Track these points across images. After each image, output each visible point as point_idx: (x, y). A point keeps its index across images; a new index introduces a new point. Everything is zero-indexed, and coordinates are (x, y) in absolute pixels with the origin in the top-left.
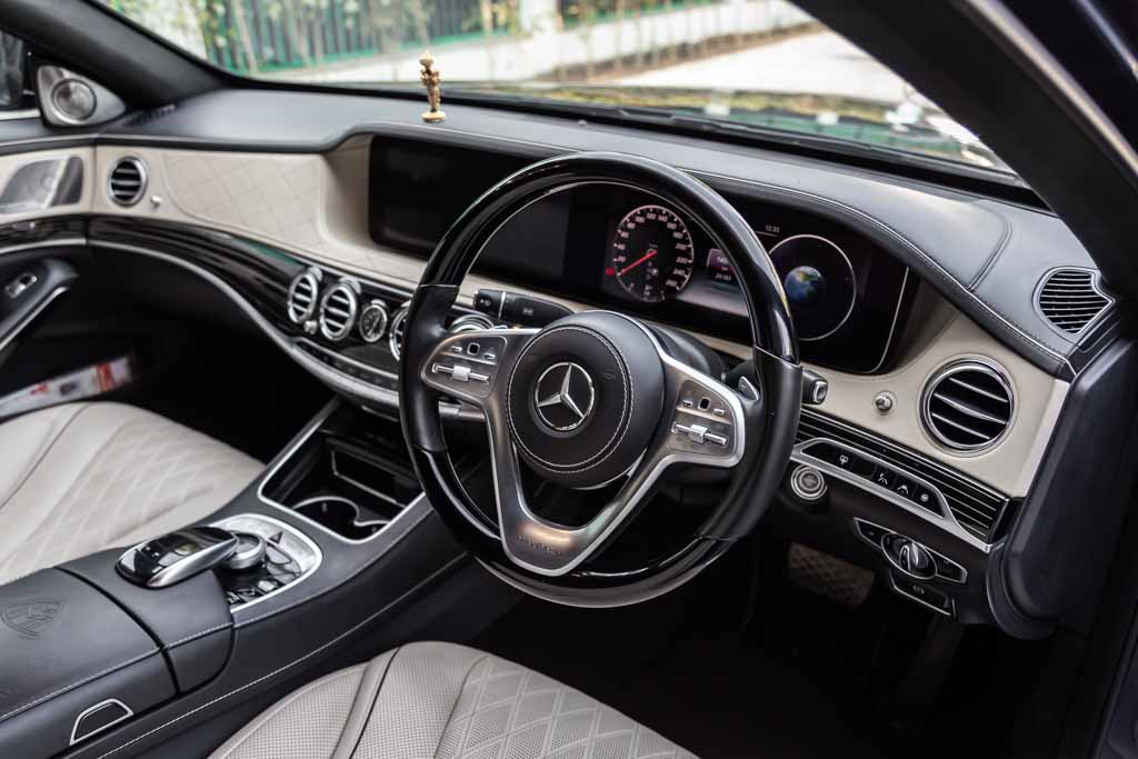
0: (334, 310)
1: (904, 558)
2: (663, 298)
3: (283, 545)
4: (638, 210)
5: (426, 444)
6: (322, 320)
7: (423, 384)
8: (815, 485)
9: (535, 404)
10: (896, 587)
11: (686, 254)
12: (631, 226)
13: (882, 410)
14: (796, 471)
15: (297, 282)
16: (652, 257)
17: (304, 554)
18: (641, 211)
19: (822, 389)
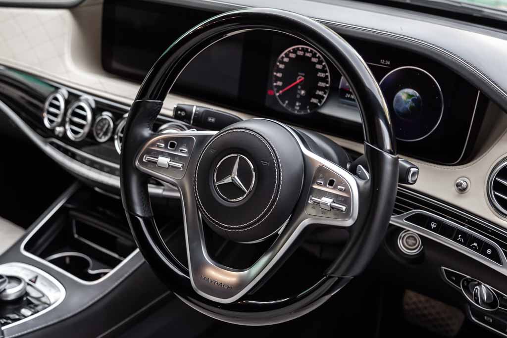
0: (76, 119)
1: (476, 295)
2: (309, 111)
3: (38, 285)
4: (291, 49)
5: (139, 212)
6: (68, 126)
7: (137, 169)
8: (415, 244)
9: (214, 183)
10: (473, 318)
11: (324, 80)
12: (286, 60)
13: (460, 190)
14: (402, 234)
15: (50, 99)
16: (302, 81)
17: (53, 291)
18: (293, 49)
19: (414, 174)
